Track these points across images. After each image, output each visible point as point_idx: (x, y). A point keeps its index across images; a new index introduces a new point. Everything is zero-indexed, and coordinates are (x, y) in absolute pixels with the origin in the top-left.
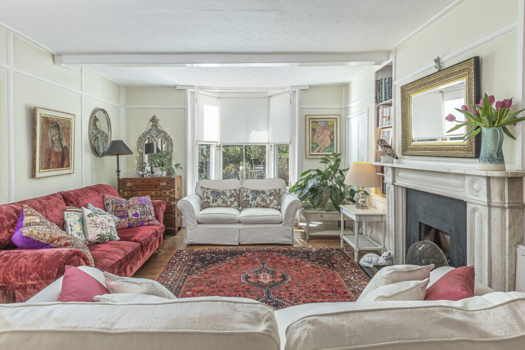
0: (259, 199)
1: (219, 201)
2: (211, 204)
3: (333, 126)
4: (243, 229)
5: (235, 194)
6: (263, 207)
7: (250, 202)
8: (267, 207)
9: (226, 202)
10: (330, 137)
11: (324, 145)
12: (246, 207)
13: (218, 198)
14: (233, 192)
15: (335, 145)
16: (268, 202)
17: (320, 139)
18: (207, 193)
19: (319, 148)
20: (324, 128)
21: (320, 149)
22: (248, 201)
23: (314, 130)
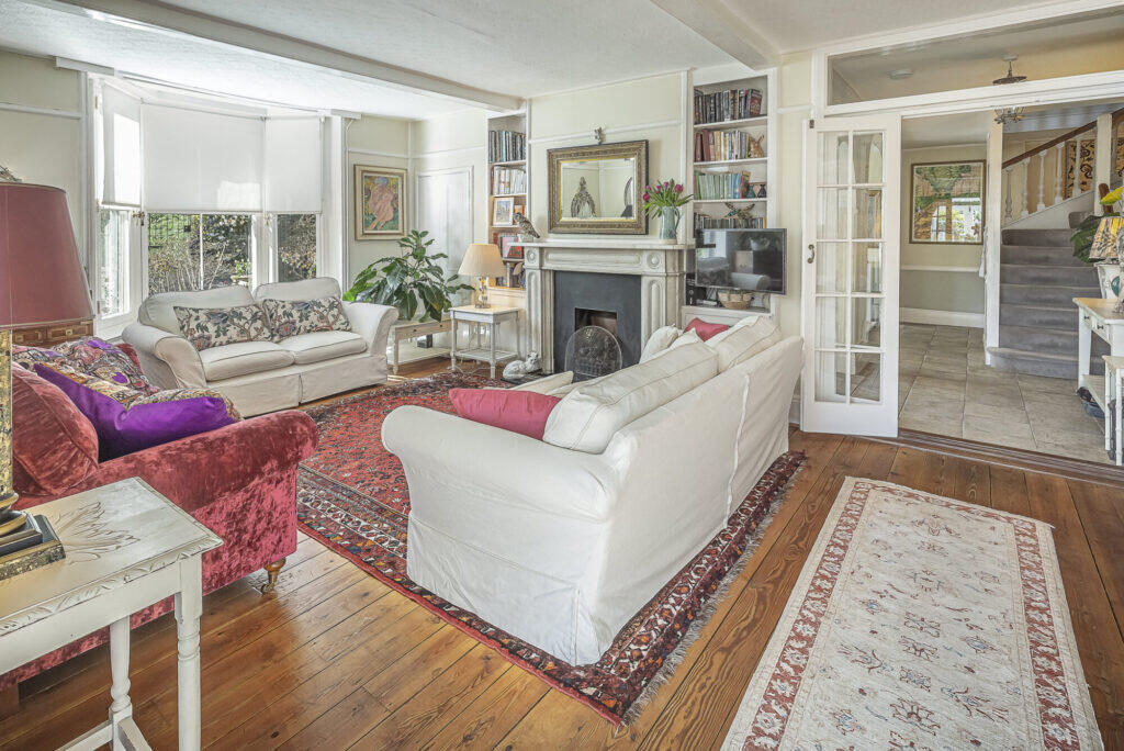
0: (313, 317)
1: (233, 332)
2: (213, 340)
3: (395, 187)
4: (306, 373)
5: (260, 314)
6: (321, 330)
7: (298, 325)
8: (328, 329)
9: (248, 331)
10: (392, 205)
11: (383, 218)
12: (289, 336)
13: (228, 326)
14: (255, 310)
15: (400, 218)
16: (331, 319)
17: (377, 207)
18: (197, 318)
19: (376, 222)
20: (383, 189)
21: (378, 224)
22: (294, 323)
23: (368, 192)
